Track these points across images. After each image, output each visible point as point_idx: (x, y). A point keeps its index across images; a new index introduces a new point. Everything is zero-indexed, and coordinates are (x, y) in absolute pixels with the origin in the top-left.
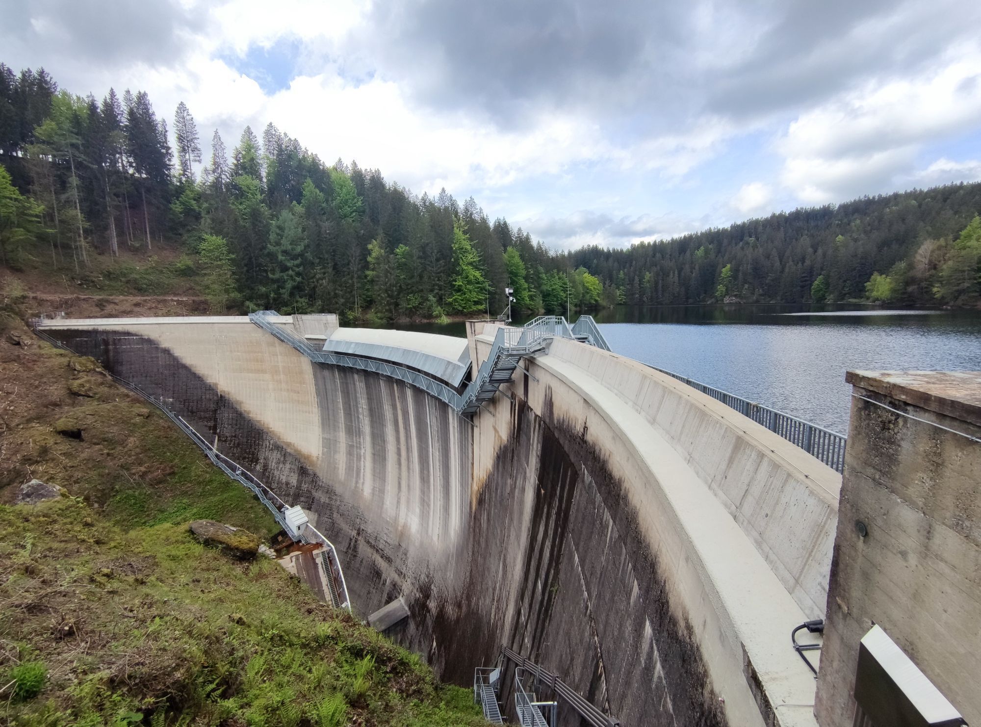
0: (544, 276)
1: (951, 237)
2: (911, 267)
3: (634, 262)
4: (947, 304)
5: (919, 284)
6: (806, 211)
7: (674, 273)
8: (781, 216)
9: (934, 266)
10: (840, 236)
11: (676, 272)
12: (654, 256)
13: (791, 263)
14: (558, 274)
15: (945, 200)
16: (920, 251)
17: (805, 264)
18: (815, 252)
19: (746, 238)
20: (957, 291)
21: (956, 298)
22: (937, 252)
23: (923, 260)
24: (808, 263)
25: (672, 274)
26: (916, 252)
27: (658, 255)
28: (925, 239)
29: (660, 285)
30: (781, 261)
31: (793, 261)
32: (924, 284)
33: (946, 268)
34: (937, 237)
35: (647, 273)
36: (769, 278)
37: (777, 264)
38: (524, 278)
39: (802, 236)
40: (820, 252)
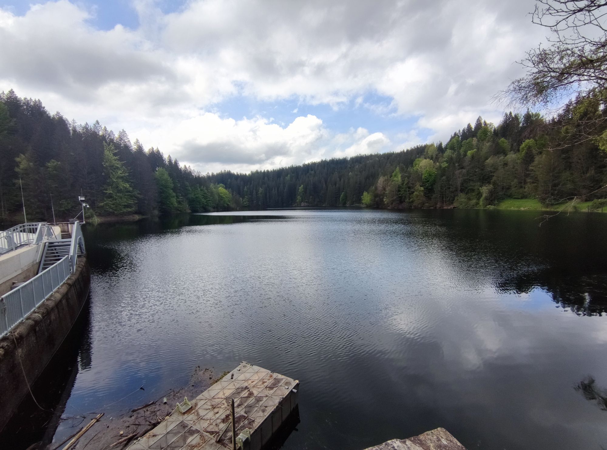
0: (190, 188)
1: (389, 176)
2: (376, 188)
3: (253, 182)
4: (389, 206)
5: (380, 197)
6: (336, 160)
7: (275, 189)
8: (325, 161)
9: (384, 189)
10: (350, 173)
11: (276, 189)
12: (264, 178)
13: (330, 185)
14: (200, 187)
15: (388, 159)
16: (379, 182)
17: (336, 186)
18: (340, 180)
19: (310, 172)
20: (392, 200)
21: (392, 204)
22: (385, 182)
23: (380, 186)
24: (337, 185)
25: (274, 189)
26: (377, 182)
27: (266, 178)
28: (380, 176)
29: (268, 196)
30: (326, 184)
31: (331, 184)
32: (381, 197)
33: (388, 189)
34: (384, 176)
35: (260, 188)
36: (321, 193)
37: (324, 186)
38: (172, 189)
39: (335, 172)
40: (342, 180)
